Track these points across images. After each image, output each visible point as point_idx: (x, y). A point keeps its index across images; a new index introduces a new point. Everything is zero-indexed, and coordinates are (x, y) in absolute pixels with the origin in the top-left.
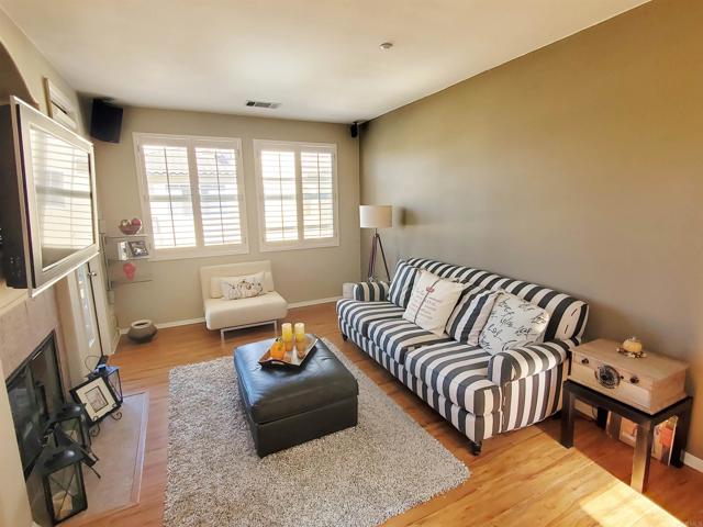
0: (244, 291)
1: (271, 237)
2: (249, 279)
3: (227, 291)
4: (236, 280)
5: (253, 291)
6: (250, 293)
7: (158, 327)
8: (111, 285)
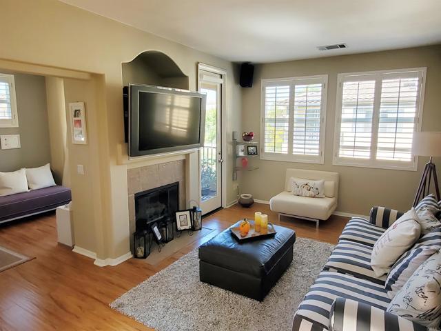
0: (305, 191)
1: (344, 154)
2: (311, 183)
3: (294, 189)
4: (302, 182)
5: (311, 193)
6: (309, 193)
7: (255, 201)
8: (235, 170)
